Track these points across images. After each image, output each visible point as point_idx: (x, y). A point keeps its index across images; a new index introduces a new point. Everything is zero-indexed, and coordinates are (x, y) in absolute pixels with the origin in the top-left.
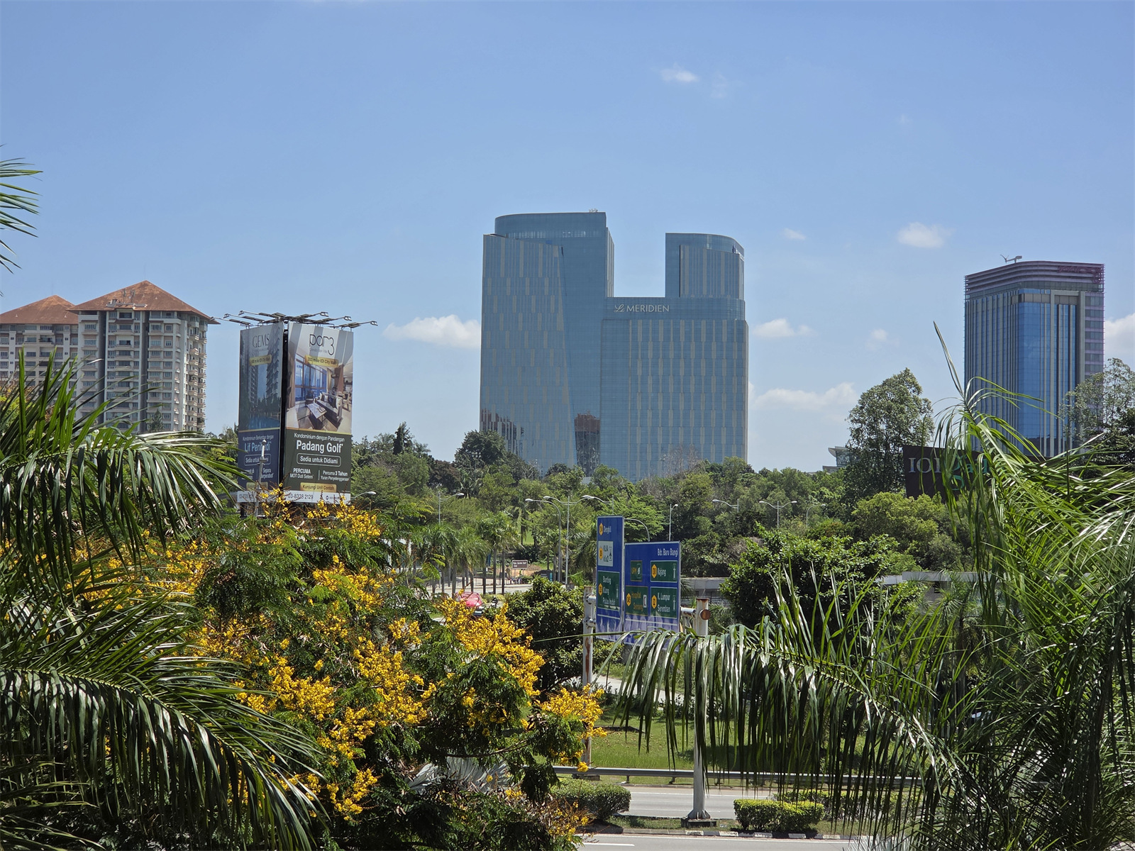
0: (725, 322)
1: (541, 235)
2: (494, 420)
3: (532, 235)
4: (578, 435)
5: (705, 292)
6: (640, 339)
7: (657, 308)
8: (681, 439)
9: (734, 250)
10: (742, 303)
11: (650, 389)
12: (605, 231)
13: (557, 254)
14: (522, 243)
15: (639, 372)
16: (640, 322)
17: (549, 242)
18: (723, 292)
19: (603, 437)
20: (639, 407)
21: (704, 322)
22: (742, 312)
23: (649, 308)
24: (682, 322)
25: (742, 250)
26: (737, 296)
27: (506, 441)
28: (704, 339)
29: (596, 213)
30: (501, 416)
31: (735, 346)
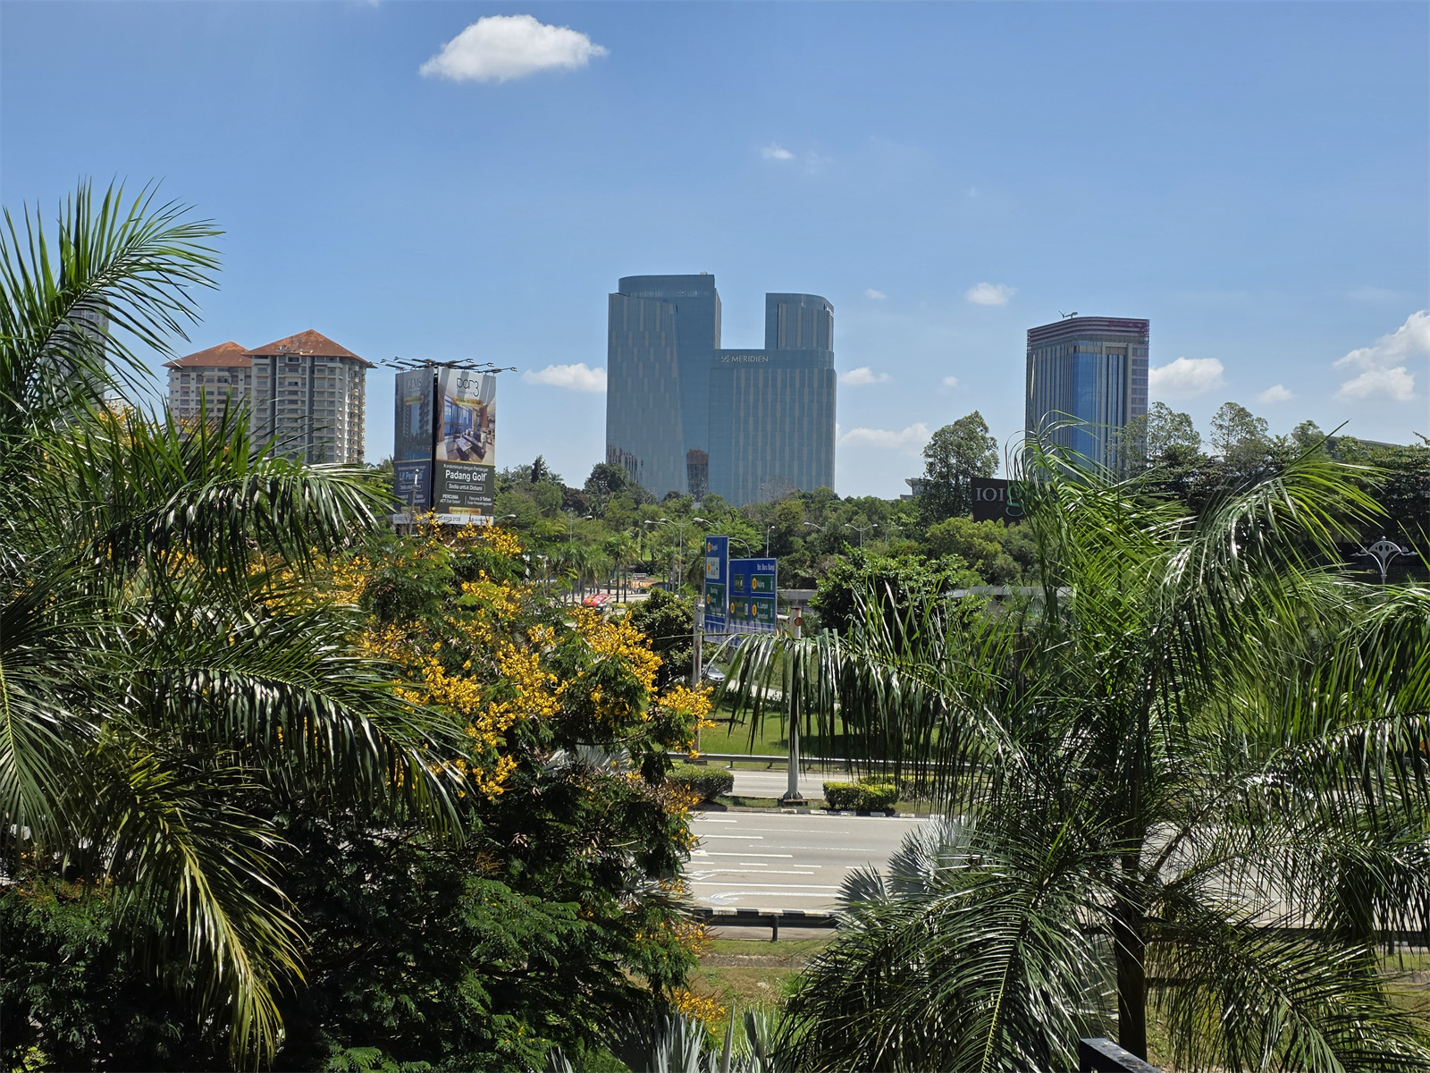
0: (816, 370)
1: (659, 294)
2: (618, 453)
3: (651, 294)
4: (690, 467)
5: (799, 345)
6: (743, 385)
7: (758, 359)
8: (777, 471)
9: (825, 308)
10: (831, 354)
11: (751, 429)
12: (714, 291)
13: (672, 311)
14: (642, 301)
15: (742, 414)
16: (743, 370)
17: (665, 300)
18: (815, 345)
19: (711, 469)
20: (742, 444)
21: (798, 371)
22: (831, 362)
23: (751, 359)
24: (779, 371)
25: (832, 308)
26: (827, 348)
27: (628, 472)
28: (797, 386)
29: (706, 275)
30: (625, 450)
31: (825, 391)
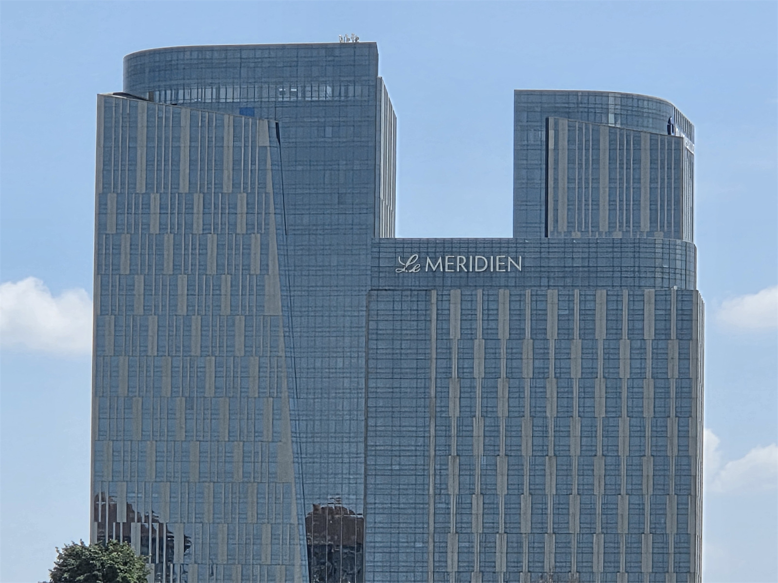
0: (649, 292)
1: (230, 94)
2: (122, 518)
3: (209, 94)
4: (314, 553)
5: (604, 226)
6: (455, 332)
7: (495, 263)
8: (549, 562)
9: (670, 128)
10: (689, 250)
11: (479, 448)
12: (375, 85)
13: (264, 139)
14: (185, 113)
15: (454, 411)
16: (456, 294)
17: (247, 111)
18: (645, 225)
19: (372, 558)
20: (453, 488)
21: (601, 294)
22: (689, 272)
23: (477, 263)
24: (552, 294)
25: (689, 128)
26: (679, 234)
27: (150, 566)
28: (601, 332)
29: (355, 46)
30: (140, 509)
31: (674, 348)
